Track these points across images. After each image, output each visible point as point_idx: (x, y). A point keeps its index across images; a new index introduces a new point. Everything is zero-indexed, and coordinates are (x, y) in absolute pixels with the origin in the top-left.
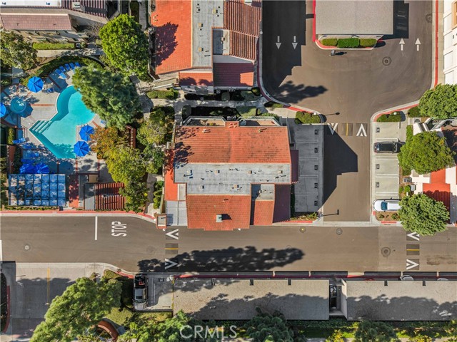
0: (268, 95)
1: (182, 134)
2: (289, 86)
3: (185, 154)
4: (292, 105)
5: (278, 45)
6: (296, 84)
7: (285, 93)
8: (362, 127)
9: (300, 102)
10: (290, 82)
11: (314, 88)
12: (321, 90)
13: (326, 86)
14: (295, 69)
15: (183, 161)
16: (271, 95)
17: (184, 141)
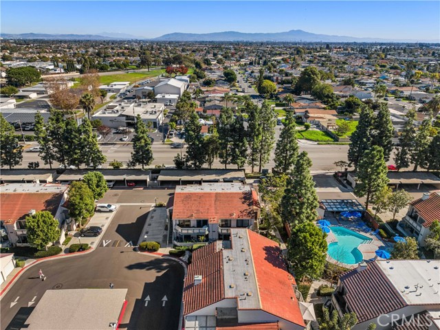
0: (181, 262)
1: (249, 213)
2: (160, 269)
3: (244, 198)
4: (160, 257)
5: (165, 298)
6: (153, 271)
7: (165, 265)
8: (105, 245)
9: (153, 259)
10: (158, 272)
11: (137, 268)
12: (130, 267)
13: (126, 270)
14: (152, 280)
15: (246, 194)
16: (178, 262)
17: (248, 208)
